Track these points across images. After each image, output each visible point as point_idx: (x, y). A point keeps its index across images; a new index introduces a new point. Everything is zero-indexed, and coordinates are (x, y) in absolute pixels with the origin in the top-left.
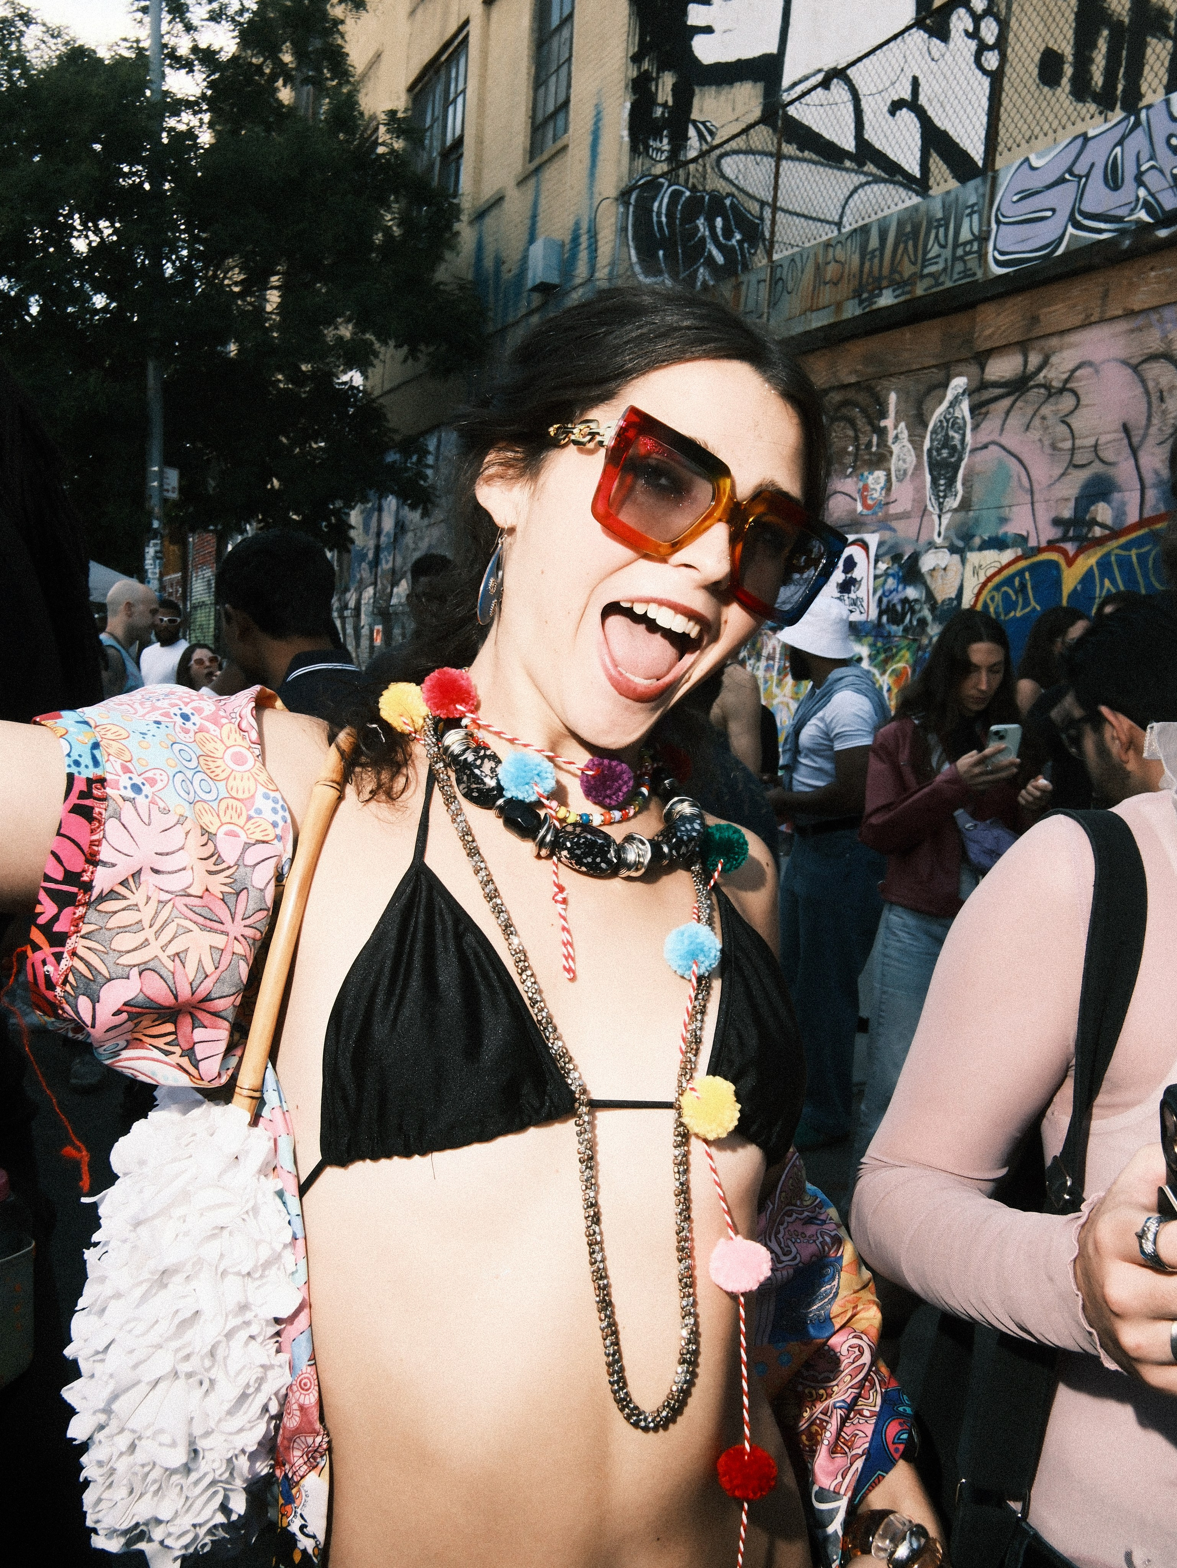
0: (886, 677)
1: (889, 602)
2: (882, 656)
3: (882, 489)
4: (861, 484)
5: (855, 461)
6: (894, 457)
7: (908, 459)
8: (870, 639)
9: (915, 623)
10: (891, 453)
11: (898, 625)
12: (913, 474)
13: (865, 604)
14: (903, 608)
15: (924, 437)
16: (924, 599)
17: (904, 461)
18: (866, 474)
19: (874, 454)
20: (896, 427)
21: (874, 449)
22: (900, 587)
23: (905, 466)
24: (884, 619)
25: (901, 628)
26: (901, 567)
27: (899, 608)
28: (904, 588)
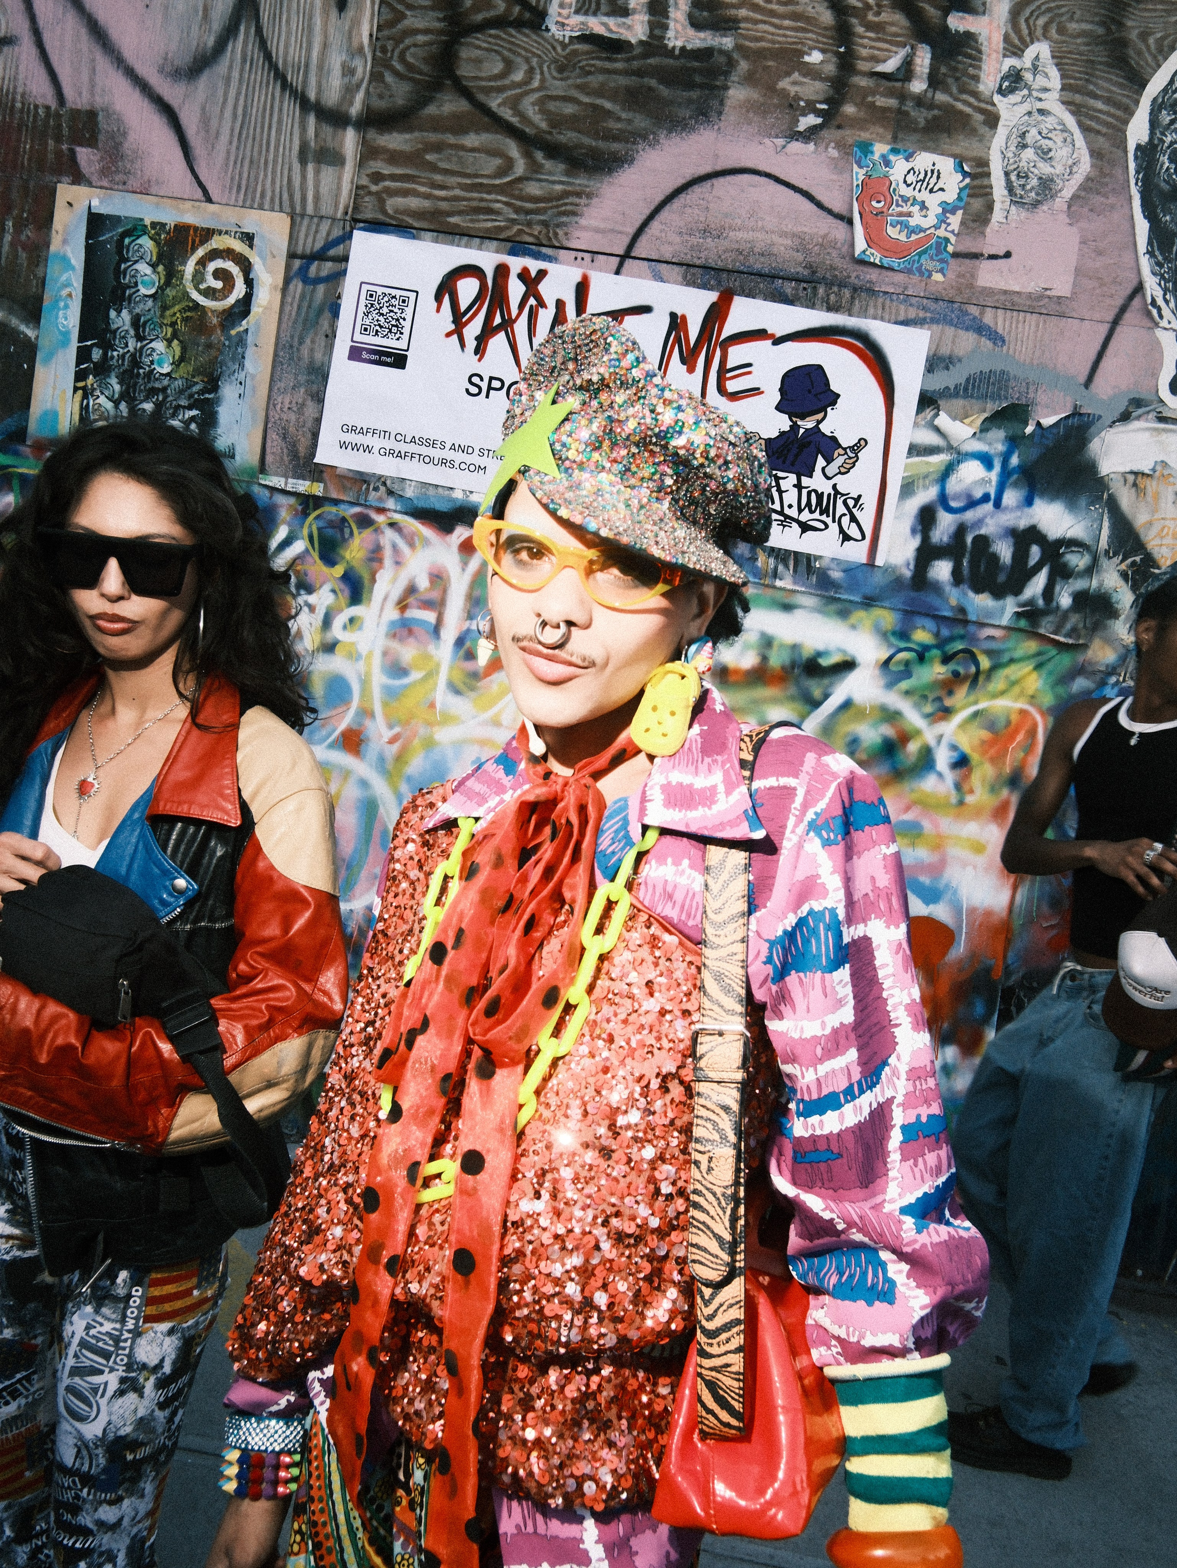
0: (949, 728)
1: (961, 530)
2: (937, 671)
3: (948, 209)
4: (859, 174)
5: (835, 101)
6: (1002, 131)
7: (1061, 153)
8: (887, 618)
9: (1065, 600)
10: (992, 120)
11: (998, 594)
12: (1075, 197)
13: (866, 518)
14: (1021, 554)
15: (1130, 112)
16: (1104, 543)
17: (1045, 154)
18: (880, 149)
19: (920, 101)
20: (1014, 49)
21: (918, 86)
22: (1011, 497)
23: (1045, 169)
24: (942, 570)
25: (1010, 606)
26: (1014, 441)
27: (1004, 551)
28: (1029, 502)
